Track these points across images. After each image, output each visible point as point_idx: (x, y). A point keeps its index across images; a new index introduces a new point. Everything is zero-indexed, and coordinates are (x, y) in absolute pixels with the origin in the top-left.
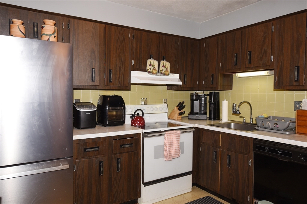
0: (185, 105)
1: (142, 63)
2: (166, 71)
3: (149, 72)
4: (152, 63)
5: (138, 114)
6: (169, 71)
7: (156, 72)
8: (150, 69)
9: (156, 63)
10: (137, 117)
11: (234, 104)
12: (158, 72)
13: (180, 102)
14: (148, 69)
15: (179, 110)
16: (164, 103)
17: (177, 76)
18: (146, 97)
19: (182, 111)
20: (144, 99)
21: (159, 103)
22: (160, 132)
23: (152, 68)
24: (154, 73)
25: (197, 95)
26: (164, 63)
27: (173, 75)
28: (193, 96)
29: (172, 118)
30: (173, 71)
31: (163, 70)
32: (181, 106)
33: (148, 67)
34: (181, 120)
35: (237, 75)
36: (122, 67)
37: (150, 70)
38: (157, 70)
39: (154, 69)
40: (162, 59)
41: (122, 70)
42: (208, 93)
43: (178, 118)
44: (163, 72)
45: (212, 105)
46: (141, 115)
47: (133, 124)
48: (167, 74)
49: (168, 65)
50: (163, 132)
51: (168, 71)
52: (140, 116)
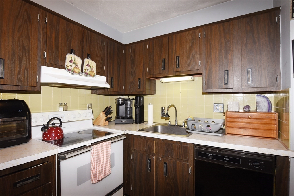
0: (112, 110)
1: (59, 58)
2: (91, 71)
3: (69, 70)
4: (73, 60)
5: (53, 124)
6: (95, 72)
7: (79, 71)
8: (71, 66)
9: (78, 60)
10: (52, 129)
11: (163, 108)
12: (82, 71)
13: (107, 107)
14: (67, 66)
15: (105, 115)
16: (88, 109)
17: (104, 78)
18: (65, 102)
19: (109, 116)
20: (63, 105)
21: (82, 108)
22: (85, 147)
23: (74, 65)
24: (76, 73)
25: (123, 99)
26: (88, 62)
27: (99, 77)
28: (119, 100)
29: (98, 124)
30: (99, 72)
31: (87, 70)
32: (108, 111)
33: (68, 63)
34: (107, 126)
35: (162, 80)
36: (24, 57)
37: (70, 68)
38: (80, 68)
39: (76, 67)
40: (87, 57)
41: (25, 63)
42: (134, 97)
43: (104, 124)
44: (88, 72)
45: (138, 109)
46: (58, 125)
47: (46, 139)
48: (93, 75)
49: (94, 65)
50: (90, 146)
51: (93, 72)
52: (57, 127)
